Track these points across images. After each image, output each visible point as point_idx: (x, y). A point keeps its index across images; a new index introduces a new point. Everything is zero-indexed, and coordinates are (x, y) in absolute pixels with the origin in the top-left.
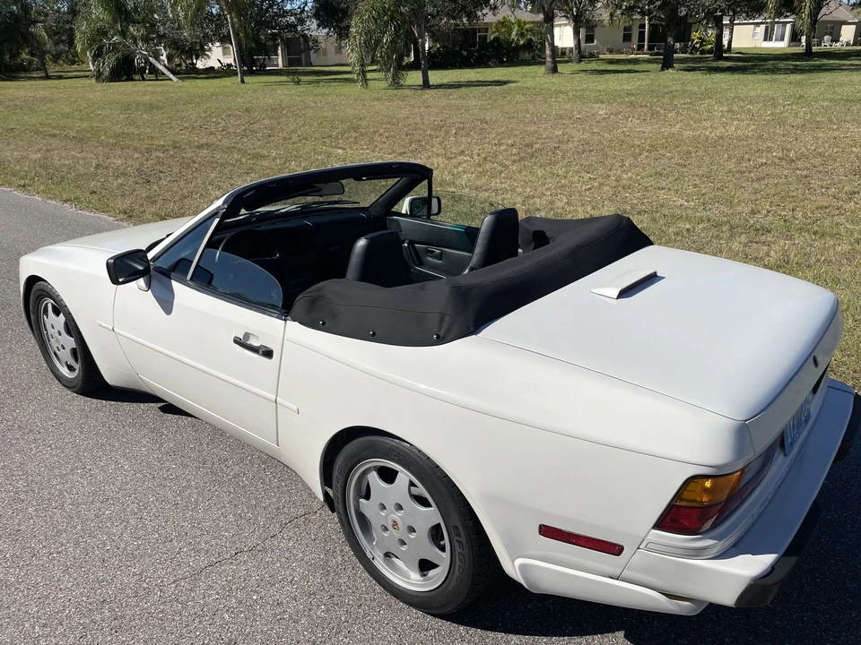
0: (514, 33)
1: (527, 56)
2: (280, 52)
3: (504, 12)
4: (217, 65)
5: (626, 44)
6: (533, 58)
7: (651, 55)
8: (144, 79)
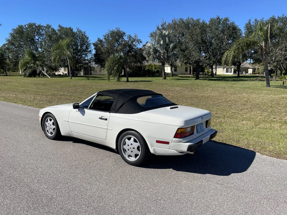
0: (153, 68)
1: (157, 74)
2: (82, 71)
3: (150, 62)
4: (62, 74)
5: (186, 72)
6: (159, 75)
7: (193, 75)
8: (39, 77)
